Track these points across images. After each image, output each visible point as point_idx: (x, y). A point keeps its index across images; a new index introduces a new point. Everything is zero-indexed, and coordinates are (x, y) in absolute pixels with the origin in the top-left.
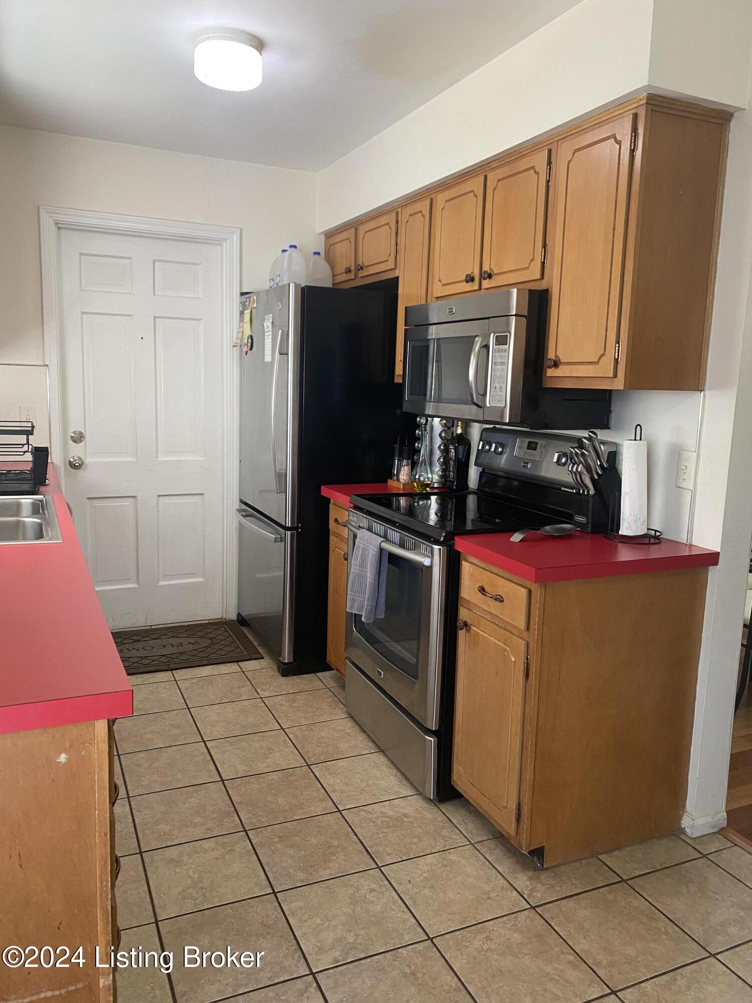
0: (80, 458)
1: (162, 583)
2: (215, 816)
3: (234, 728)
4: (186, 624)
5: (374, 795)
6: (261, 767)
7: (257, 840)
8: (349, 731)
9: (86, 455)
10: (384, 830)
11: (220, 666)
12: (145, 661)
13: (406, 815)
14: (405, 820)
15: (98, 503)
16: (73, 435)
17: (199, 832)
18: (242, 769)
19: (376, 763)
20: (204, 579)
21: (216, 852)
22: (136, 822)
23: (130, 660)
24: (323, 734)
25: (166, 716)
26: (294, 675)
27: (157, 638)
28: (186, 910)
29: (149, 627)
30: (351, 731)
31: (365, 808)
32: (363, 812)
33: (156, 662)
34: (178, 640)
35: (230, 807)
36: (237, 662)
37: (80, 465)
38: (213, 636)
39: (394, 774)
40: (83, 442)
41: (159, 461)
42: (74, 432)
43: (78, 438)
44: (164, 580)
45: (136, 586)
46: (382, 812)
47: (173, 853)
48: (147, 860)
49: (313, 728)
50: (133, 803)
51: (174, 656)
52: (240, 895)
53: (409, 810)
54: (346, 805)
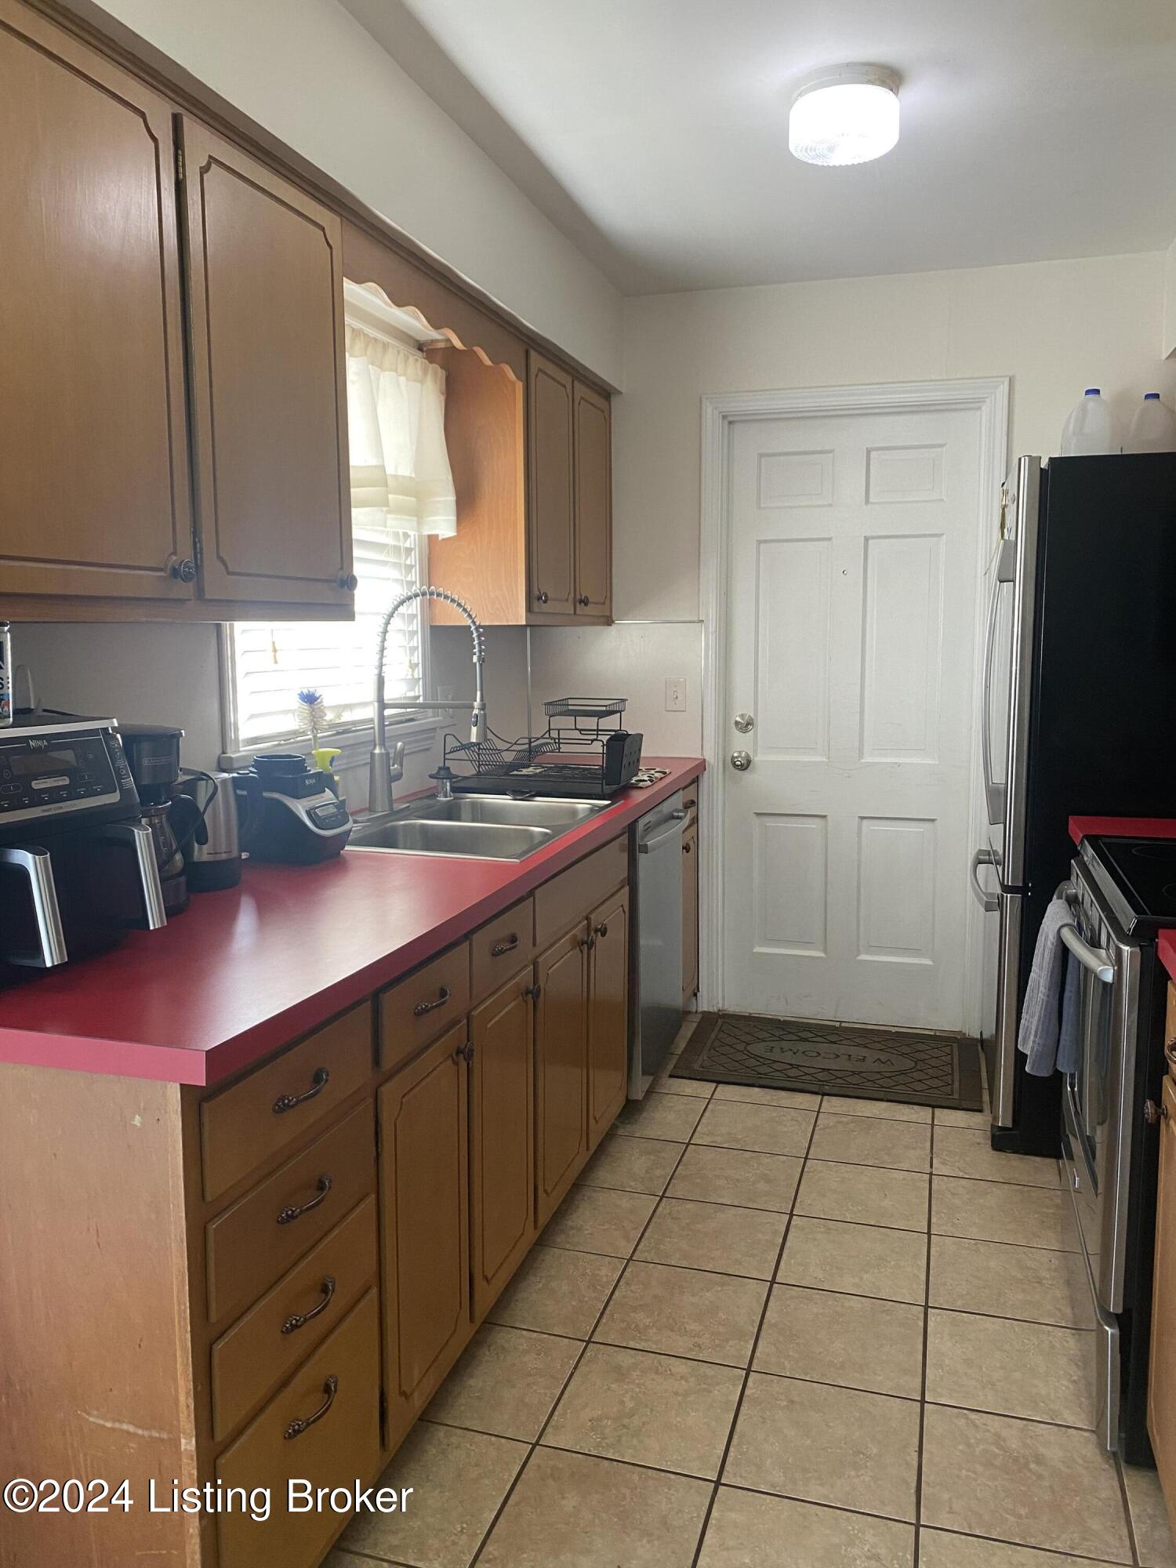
0: (748, 756)
1: (863, 957)
2: (721, 1329)
3: (851, 1207)
4: (894, 1030)
5: (1006, 1400)
6: (847, 1283)
7: (754, 1391)
8: (1044, 1274)
9: (755, 751)
10: (978, 1466)
11: (901, 1106)
12: (793, 1072)
13: (1040, 1460)
14: (1032, 1466)
15: (770, 822)
16: (738, 719)
17: (681, 1345)
18: (815, 1274)
19: (1053, 1347)
20: (934, 962)
21: (683, 1382)
22: (614, 1297)
23: (776, 1066)
24: (992, 1264)
25: (766, 1160)
26: (1014, 1152)
27: (834, 1043)
28: (581, 1447)
31: (973, 1416)
32: (963, 1421)
33: (808, 1077)
35: (753, 1326)
36: (934, 1106)
37: (742, 765)
38: (923, 1056)
39: (1075, 1378)
40: (751, 733)
41: (862, 763)
42: (742, 716)
43: (746, 726)
44: (867, 953)
45: (822, 955)
46: (997, 1435)
47: (625, 1359)
48: (588, 1354)
49: (982, 1249)
50: (629, 1270)
51: (839, 1074)
52: (667, 1462)
53: (1054, 1454)
54: (941, 1396)
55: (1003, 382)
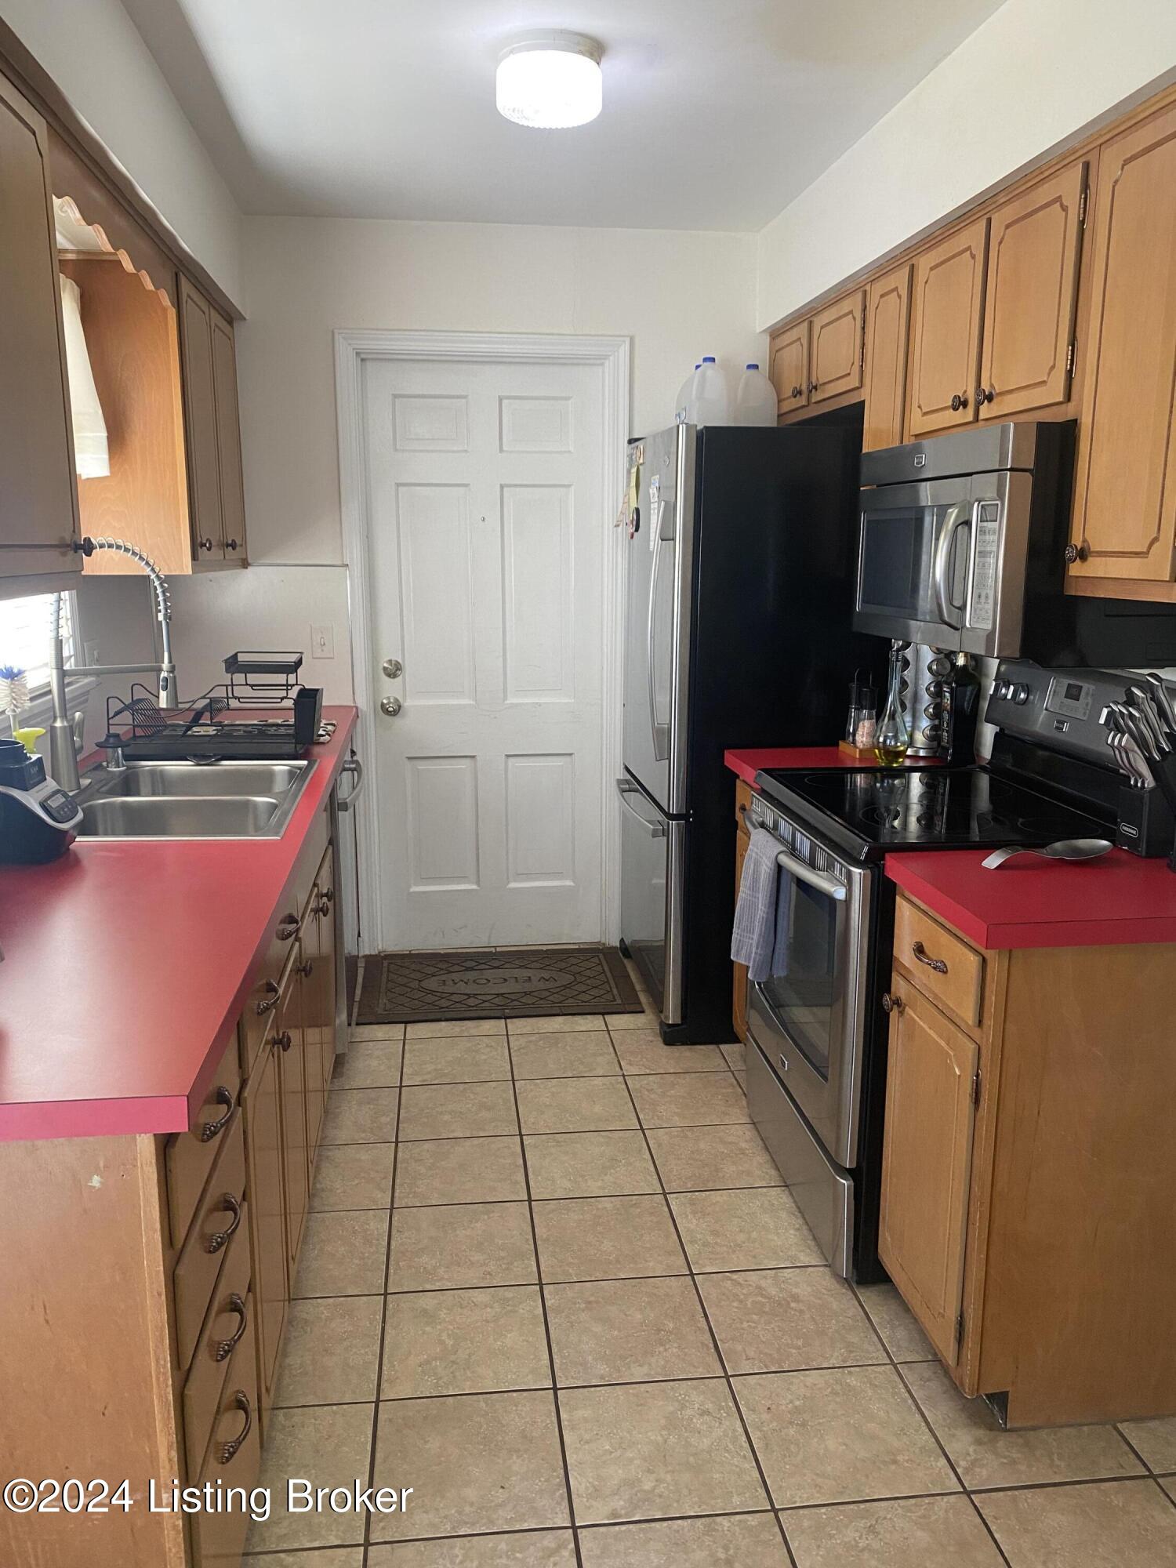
0: (396, 700)
1: (512, 885)
2: (502, 1254)
3: (570, 1119)
4: (544, 948)
5: (754, 1257)
6: (594, 1187)
7: (553, 1301)
8: (744, 1145)
9: (405, 696)
10: (754, 1316)
11: (577, 1018)
12: (472, 1002)
13: (796, 1298)
14: (793, 1305)
15: (422, 766)
16: (386, 665)
17: (472, 1277)
18: (563, 1186)
19: (773, 1205)
20: (574, 882)
21: (489, 1310)
22: (392, 1247)
23: (453, 998)
24: (702, 1145)
25: (479, 1089)
26: (683, 1044)
27: (498, 968)
28: (422, 1392)
29: (493, 950)
30: (747, 1147)
31: (735, 1276)
32: (729, 1282)
33: (487, 1004)
34: (526, 973)
35: (529, 1244)
36: (603, 1014)
37: (394, 711)
38: (579, 970)
39: (797, 1226)
40: (401, 677)
41: (507, 704)
42: (390, 661)
43: (394, 671)
44: (515, 881)
45: (474, 887)
46: (759, 1288)
47: (427, 1302)
48: (390, 1306)
49: (689, 1134)
50: (395, 1219)
51: (513, 997)
52: (504, 1383)
53: (803, 1290)
54: (704, 1266)
55: (624, 341)
